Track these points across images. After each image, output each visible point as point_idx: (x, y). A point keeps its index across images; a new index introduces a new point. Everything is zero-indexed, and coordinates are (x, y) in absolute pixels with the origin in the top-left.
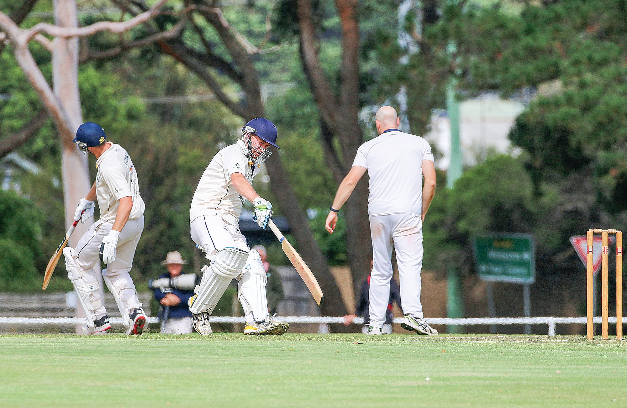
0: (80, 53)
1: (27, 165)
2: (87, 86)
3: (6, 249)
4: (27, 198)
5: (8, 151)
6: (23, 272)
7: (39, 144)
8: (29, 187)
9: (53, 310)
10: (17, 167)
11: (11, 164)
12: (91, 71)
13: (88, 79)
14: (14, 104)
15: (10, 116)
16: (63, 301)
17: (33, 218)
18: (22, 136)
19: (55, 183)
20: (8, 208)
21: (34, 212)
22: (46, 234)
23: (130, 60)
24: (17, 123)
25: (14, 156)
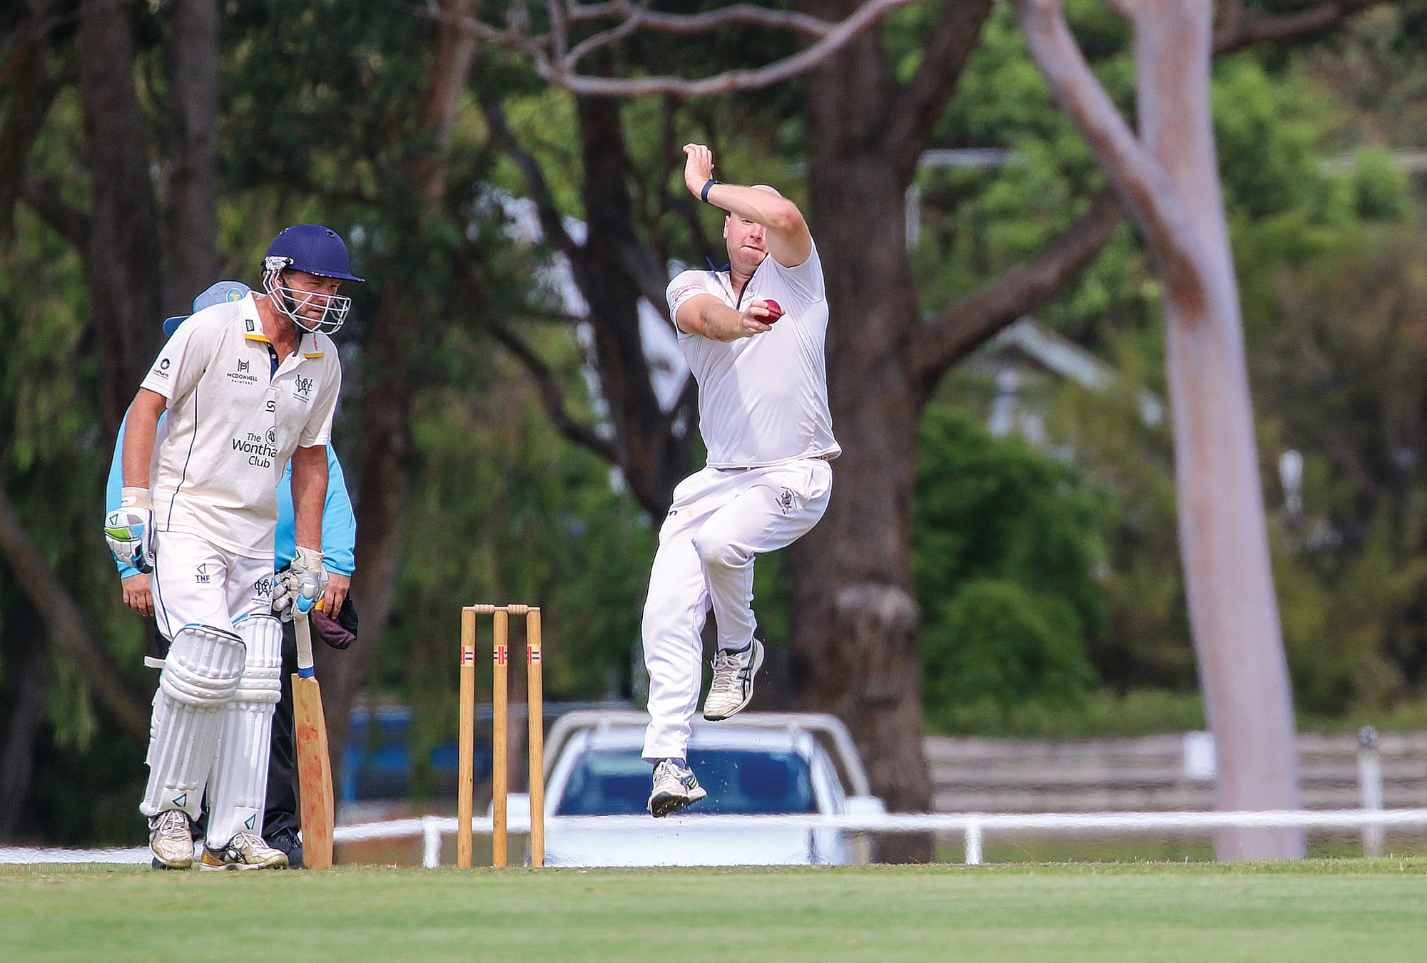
0: (1218, 24)
1: (1062, 357)
2: (1236, 120)
3: (1004, 609)
4: (1065, 456)
5: (1008, 319)
6: (1053, 676)
7: (1094, 295)
8: (1071, 426)
9: (1148, 787)
10: (1035, 364)
11: (1017, 356)
12: (1249, 75)
13: (1241, 100)
14: (1018, 177)
15: (1006, 213)
16: (1175, 759)
17: (1083, 518)
18: (1049, 273)
19: (1151, 412)
20: (1008, 488)
21: (1085, 498)
22: (1122, 564)
23: (1368, 44)
24: (1026, 233)
25: (1026, 334)
